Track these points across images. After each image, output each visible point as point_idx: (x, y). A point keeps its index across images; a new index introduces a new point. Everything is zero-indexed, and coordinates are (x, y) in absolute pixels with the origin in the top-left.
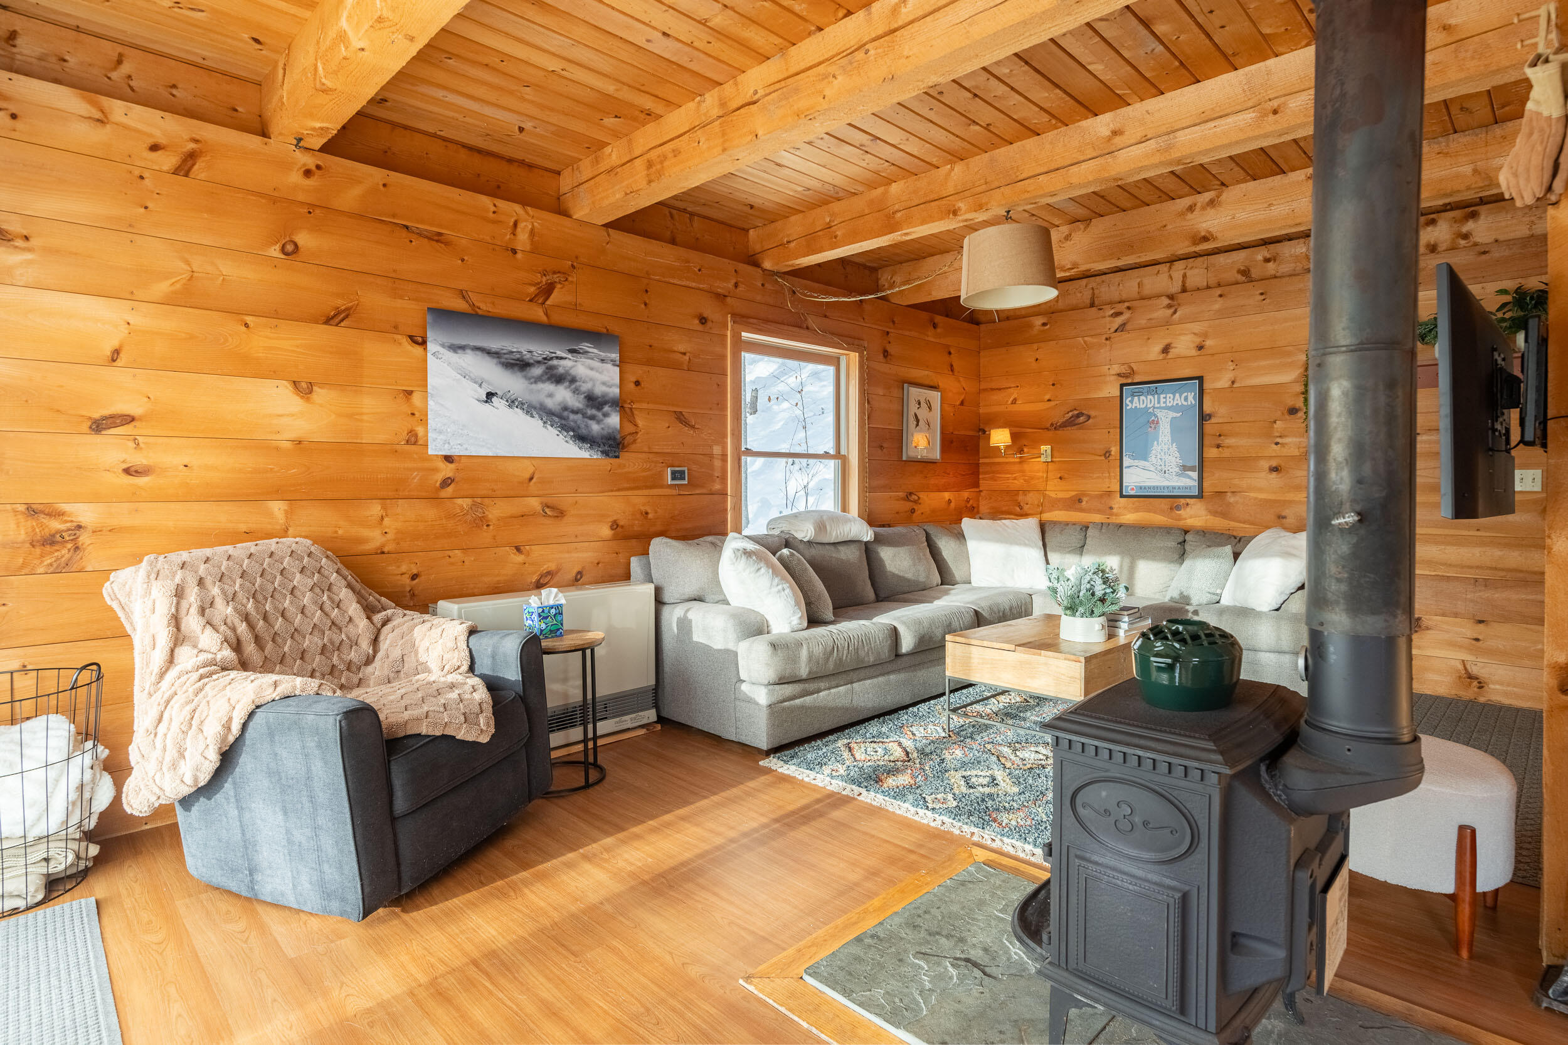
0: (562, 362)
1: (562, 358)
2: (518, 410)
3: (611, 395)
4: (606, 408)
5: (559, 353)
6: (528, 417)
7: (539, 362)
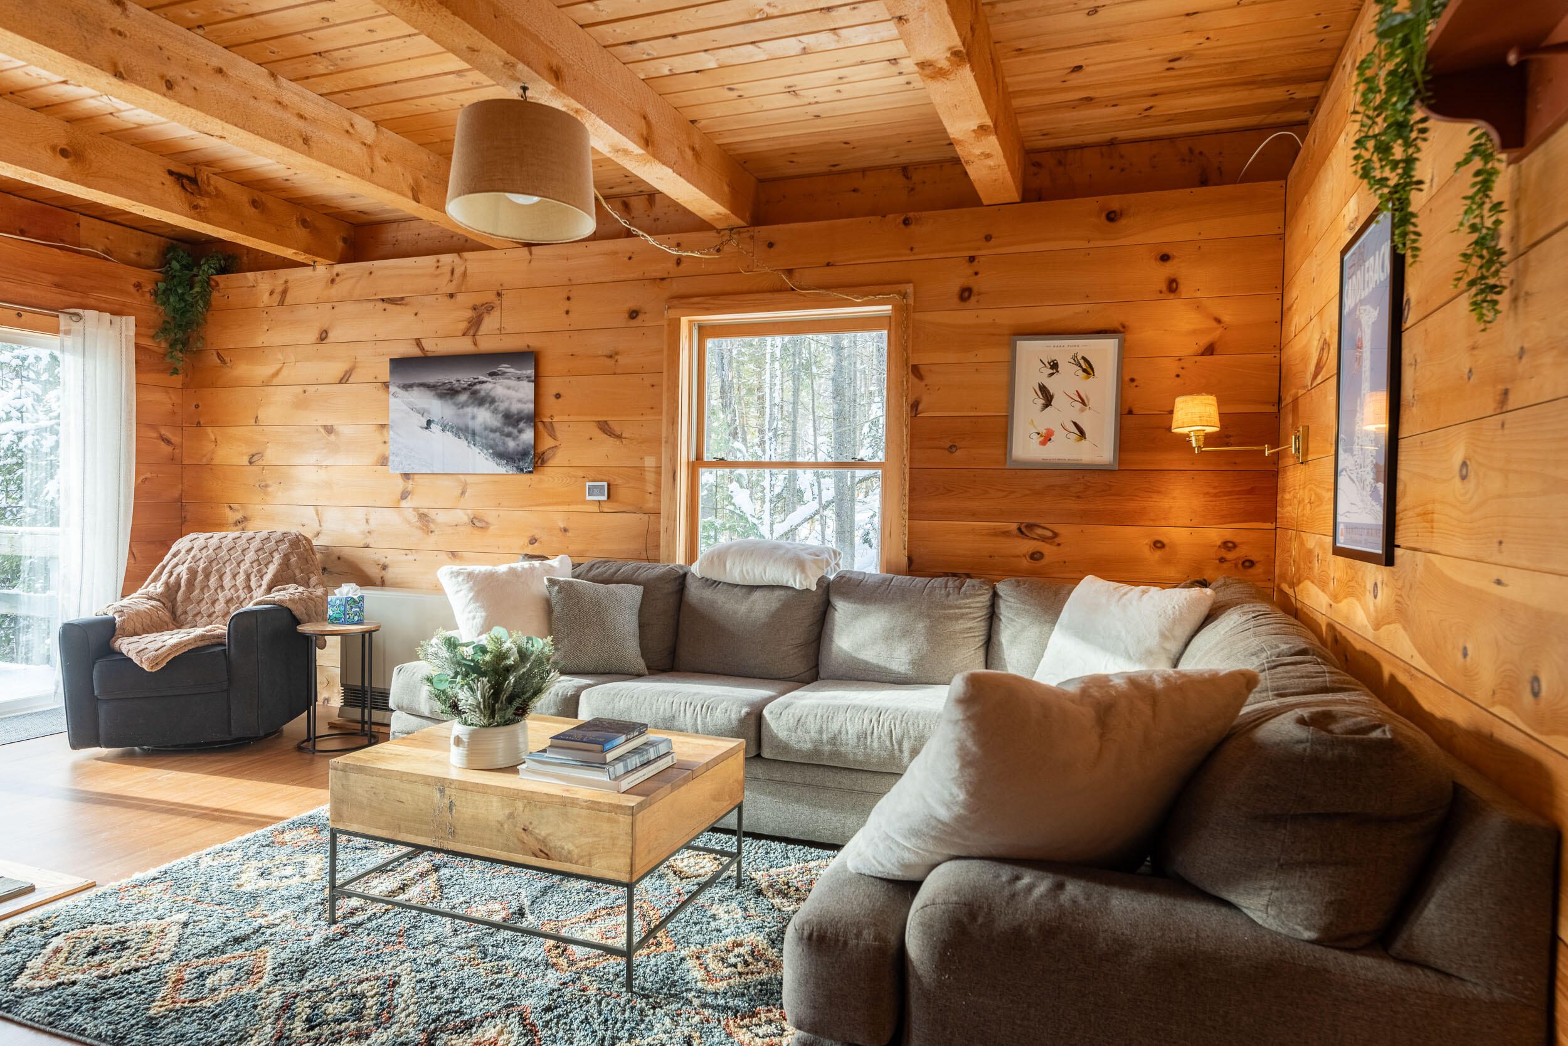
0: (484, 386)
1: (483, 382)
2: (449, 433)
3: (526, 411)
4: (522, 425)
5: (482, 378)
6: (456, 439)
7: (465, 389)
